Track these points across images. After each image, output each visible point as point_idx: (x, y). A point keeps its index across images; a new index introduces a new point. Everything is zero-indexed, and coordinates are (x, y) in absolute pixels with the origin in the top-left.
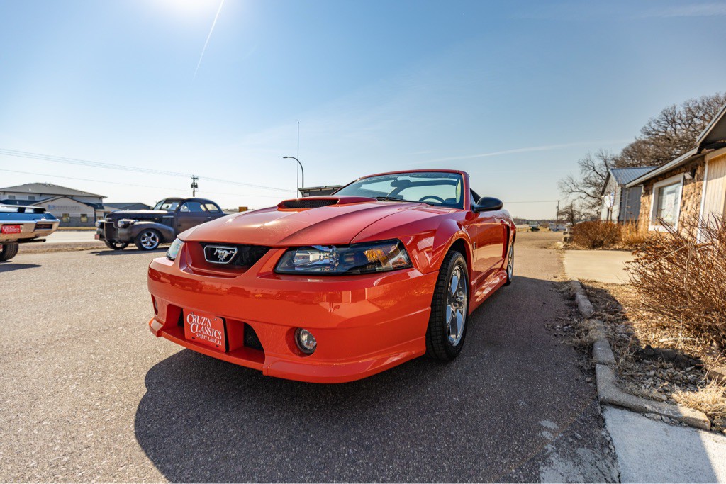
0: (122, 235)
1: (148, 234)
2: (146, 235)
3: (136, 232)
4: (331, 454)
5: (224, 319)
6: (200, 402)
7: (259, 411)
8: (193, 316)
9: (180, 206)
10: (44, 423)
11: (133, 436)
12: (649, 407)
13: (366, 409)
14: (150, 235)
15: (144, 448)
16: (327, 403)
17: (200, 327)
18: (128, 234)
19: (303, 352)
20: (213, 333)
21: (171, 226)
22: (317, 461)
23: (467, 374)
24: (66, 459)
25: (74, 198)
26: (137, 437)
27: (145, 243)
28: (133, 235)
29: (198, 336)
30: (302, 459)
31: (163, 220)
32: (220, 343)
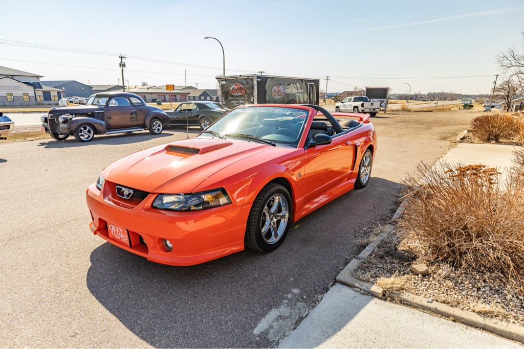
0: (63, 129)
1: (83, 127)
2: (82, 129)
3: (74, 127)
4: (177, 299)
5: (127, 230)
6: (119, 271)
7: (148, 277)
8: (112, 226)
9: (109, 101)
10: (44, 279)
11: (86, 287)
12: (357, 285)
13: (204, 278)
14: (85, 128)
15: (92, 292)
16: (184, 275)
17: (116, 232)
18: (68, 128)
19: (167, 250)
20: (123, 236)
21: (103, 120)
22: (169, 301)
23: (273, 261)
24: (58, 295)
25: (14, 78)
26: (88, 287)
27: (82, 135)
28: (72, 129)
29: (116, 237)
30: (163, 300)
31: (95, 115)
32: (127, 242)
